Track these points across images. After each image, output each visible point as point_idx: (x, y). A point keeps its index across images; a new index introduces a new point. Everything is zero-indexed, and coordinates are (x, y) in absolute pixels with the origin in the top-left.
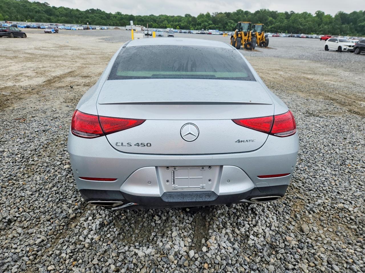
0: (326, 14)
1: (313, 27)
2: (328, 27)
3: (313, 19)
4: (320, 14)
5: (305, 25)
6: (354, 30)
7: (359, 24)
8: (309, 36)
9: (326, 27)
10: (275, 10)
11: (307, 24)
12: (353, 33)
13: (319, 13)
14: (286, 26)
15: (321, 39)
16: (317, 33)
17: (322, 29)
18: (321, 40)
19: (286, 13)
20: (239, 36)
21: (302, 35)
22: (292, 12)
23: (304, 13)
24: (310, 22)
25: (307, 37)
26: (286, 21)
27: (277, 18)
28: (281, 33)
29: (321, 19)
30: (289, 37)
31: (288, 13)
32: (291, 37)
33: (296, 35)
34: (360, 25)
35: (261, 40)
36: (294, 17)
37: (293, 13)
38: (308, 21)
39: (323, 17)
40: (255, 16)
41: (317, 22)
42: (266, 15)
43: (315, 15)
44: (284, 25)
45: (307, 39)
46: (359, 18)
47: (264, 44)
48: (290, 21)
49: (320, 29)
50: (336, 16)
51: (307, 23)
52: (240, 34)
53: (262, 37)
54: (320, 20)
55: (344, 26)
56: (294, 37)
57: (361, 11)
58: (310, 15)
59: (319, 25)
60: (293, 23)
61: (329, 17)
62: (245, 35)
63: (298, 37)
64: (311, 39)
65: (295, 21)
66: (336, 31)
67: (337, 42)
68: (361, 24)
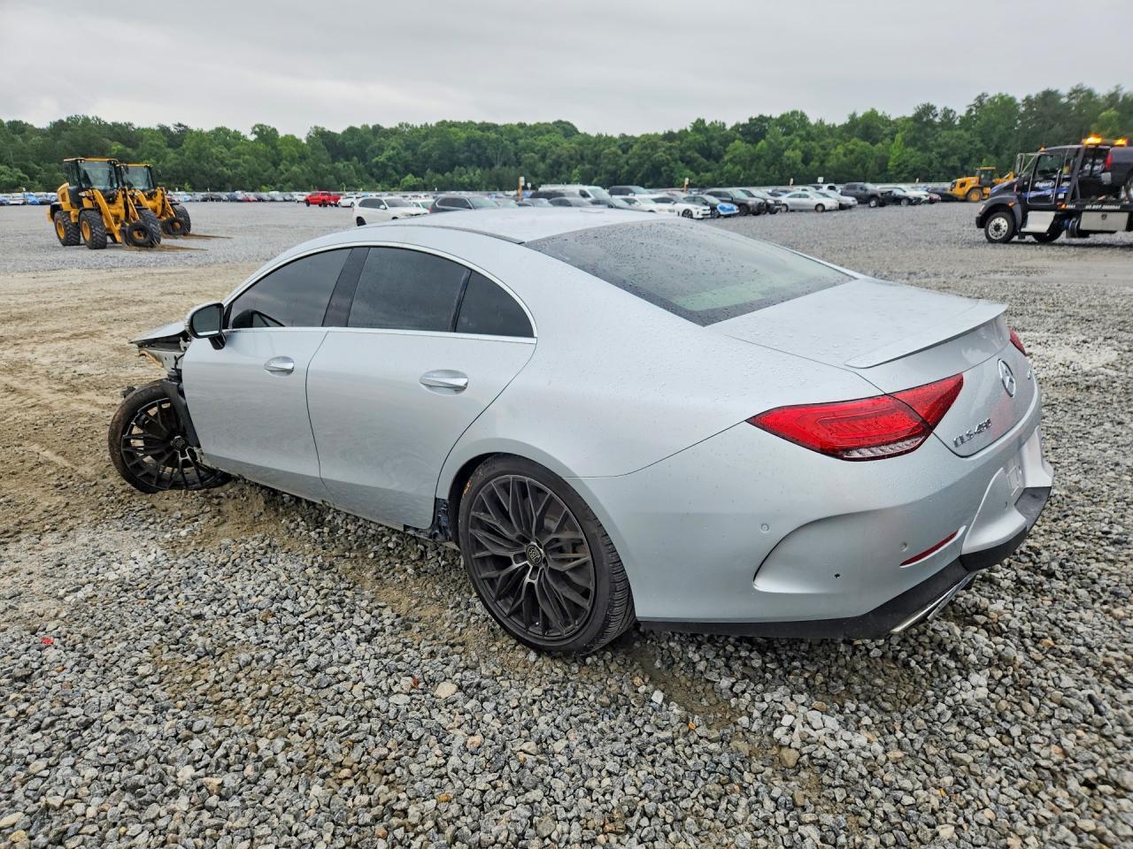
0: (282, 134)
1: (260, 169)
2: (303, 170)
3: (252, 149)
4: (266, 135)
5: (236, 166)
6: (367, 176)
7: (374, 160)
8: (264, 195)
9: (295, 168)
10: (121, 121)
11: (241, 161)
12: (367, 182)
13: (262, 130)
14: (180, 168)
15: (308, 202)
16: (279, 185)
17: (286, 175)
18: (308, 205)
19: (164, 130)
20: (87, 204)
21: (240, 194)
22: (182, 128)
23: (219, 130)
24: (247, 157)
25: (260, 200)
26: (171, 154)
27: (138, 145)
28: (174, 190)
29: (274, 147)
30: (205, 200)
31: (168, 129)
32: (212, 200)
33: (224, 195)
34: (377, 162)
35: (162, 214)
36: (193, 143)
37: (184, 131)
38: (239, 155)
39: (279, 143)
40: (55, 140)
41: (265, 156)
42: (98, 135)
43: (252, 138)
44: (169, 165)
45: (261, 203)
46: (368, 145)
47: (178, 225)
48: (187, 153)
49: (283, 176)
50: (309, 139)
51: (239, 158)
52: (89, 198)
53: (163, 205)
54: (273, 152)
55: (340, 165)
56: (219, 200)
57: (365, 127)
58: (237, 136)
59: (276, 164)
60: (198, 159)
61: (291, 140)
62: (111, 200)
63: (234, 200)
64: (272, 203)
65: (200, 155)
66: (325, 179)
67: (382, 207)
68: (376, 159)
